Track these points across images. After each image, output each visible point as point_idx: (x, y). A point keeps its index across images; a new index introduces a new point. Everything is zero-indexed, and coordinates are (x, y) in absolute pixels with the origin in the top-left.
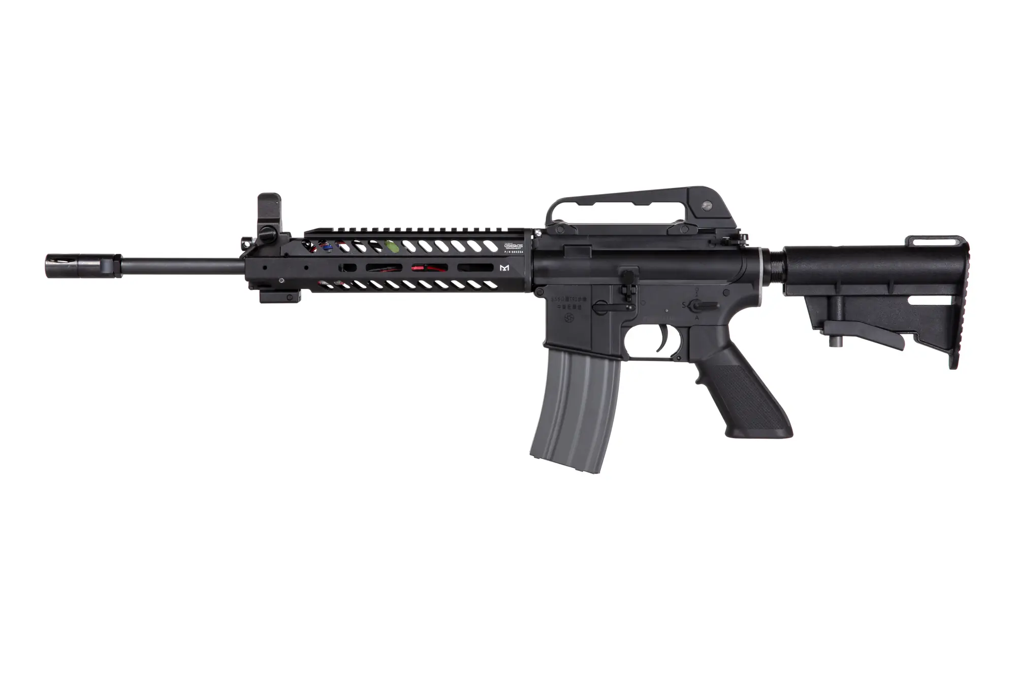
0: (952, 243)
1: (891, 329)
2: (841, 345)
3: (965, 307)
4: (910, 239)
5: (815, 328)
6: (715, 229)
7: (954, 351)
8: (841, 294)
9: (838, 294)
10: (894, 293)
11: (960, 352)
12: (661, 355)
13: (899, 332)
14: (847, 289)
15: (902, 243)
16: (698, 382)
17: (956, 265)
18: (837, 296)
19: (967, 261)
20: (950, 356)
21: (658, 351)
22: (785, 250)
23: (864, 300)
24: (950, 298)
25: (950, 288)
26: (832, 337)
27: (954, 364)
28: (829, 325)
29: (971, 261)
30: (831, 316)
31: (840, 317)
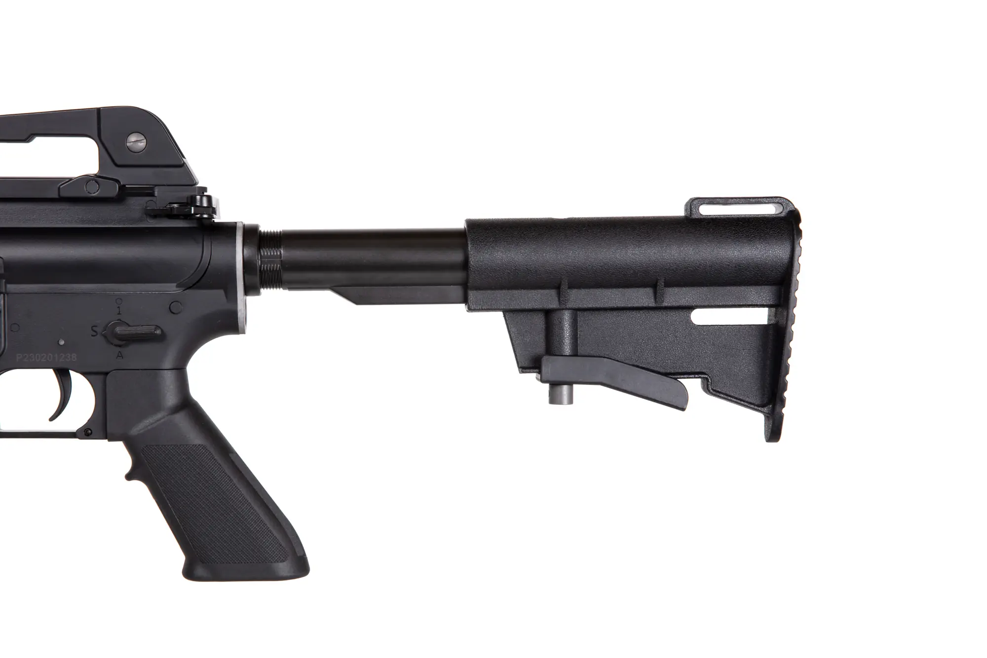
0: (769, 210)
1: (662, 370)
2: (571, 401)
3: (794, 328)
4: (693, 203)
5: (523, 369)
6: (152, 189)
7: (773, 409)
8: (569, 305)
9: (563, 307)
10: (665, 304)
11: (784, 411)
12: (59, 425)
13: (675, 375)
14: (579, 298)
15: (679, 211)
16: (129, 477)
17: (774, 252)
18: (563, 309)
19: (796, 243)
20: (767, 418)
21: (52, 419)
22: (466, 227)
23: (611, 317)
24: (765, 311)
25: (766, 293)
26: (555, 385)
27: (774, 433)
28: (549, 364)
29: (804, 242)
30: (551, 348)
31: (567, 349)
